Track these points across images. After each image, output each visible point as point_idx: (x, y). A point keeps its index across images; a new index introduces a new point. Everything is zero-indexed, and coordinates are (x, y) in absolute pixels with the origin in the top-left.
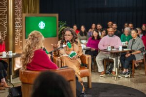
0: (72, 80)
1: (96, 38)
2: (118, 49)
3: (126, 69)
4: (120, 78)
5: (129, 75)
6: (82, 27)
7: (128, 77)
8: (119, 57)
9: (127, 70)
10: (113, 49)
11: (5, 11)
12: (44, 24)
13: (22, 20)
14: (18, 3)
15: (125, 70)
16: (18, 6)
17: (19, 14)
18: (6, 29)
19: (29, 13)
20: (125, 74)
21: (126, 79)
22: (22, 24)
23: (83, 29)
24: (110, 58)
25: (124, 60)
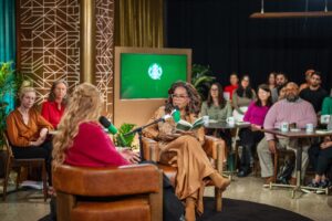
0: (154, 192)
1: (264, 104)
2: (304, 129)
3: (321, 175)
4: (304, 193)
5: (326, 190)
6: (246, 78)
7: (324, 193)
8: (306, 148)
9: (323, 177)
10: (293, 130)
11: (77, 41)
12: (160, 69)
13: (113, 60)
14: (104, 25)
15: (317, 176)
16: (105, 32)
17: (105, 48)
18: (78, 78)
19: (138, 46)
20: (318, 185)
21: (319, 197)
22: (113, 69)
23: (245, 82)
24: (288, 148)
25: (317, 155)
